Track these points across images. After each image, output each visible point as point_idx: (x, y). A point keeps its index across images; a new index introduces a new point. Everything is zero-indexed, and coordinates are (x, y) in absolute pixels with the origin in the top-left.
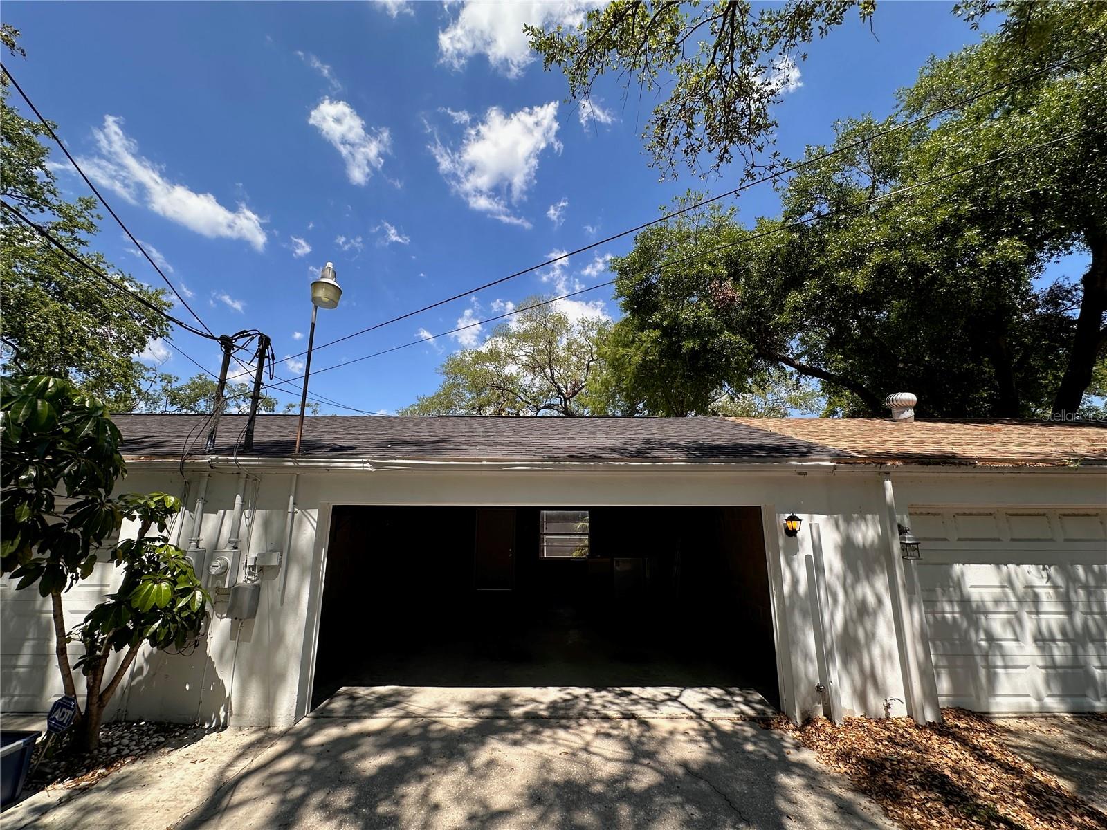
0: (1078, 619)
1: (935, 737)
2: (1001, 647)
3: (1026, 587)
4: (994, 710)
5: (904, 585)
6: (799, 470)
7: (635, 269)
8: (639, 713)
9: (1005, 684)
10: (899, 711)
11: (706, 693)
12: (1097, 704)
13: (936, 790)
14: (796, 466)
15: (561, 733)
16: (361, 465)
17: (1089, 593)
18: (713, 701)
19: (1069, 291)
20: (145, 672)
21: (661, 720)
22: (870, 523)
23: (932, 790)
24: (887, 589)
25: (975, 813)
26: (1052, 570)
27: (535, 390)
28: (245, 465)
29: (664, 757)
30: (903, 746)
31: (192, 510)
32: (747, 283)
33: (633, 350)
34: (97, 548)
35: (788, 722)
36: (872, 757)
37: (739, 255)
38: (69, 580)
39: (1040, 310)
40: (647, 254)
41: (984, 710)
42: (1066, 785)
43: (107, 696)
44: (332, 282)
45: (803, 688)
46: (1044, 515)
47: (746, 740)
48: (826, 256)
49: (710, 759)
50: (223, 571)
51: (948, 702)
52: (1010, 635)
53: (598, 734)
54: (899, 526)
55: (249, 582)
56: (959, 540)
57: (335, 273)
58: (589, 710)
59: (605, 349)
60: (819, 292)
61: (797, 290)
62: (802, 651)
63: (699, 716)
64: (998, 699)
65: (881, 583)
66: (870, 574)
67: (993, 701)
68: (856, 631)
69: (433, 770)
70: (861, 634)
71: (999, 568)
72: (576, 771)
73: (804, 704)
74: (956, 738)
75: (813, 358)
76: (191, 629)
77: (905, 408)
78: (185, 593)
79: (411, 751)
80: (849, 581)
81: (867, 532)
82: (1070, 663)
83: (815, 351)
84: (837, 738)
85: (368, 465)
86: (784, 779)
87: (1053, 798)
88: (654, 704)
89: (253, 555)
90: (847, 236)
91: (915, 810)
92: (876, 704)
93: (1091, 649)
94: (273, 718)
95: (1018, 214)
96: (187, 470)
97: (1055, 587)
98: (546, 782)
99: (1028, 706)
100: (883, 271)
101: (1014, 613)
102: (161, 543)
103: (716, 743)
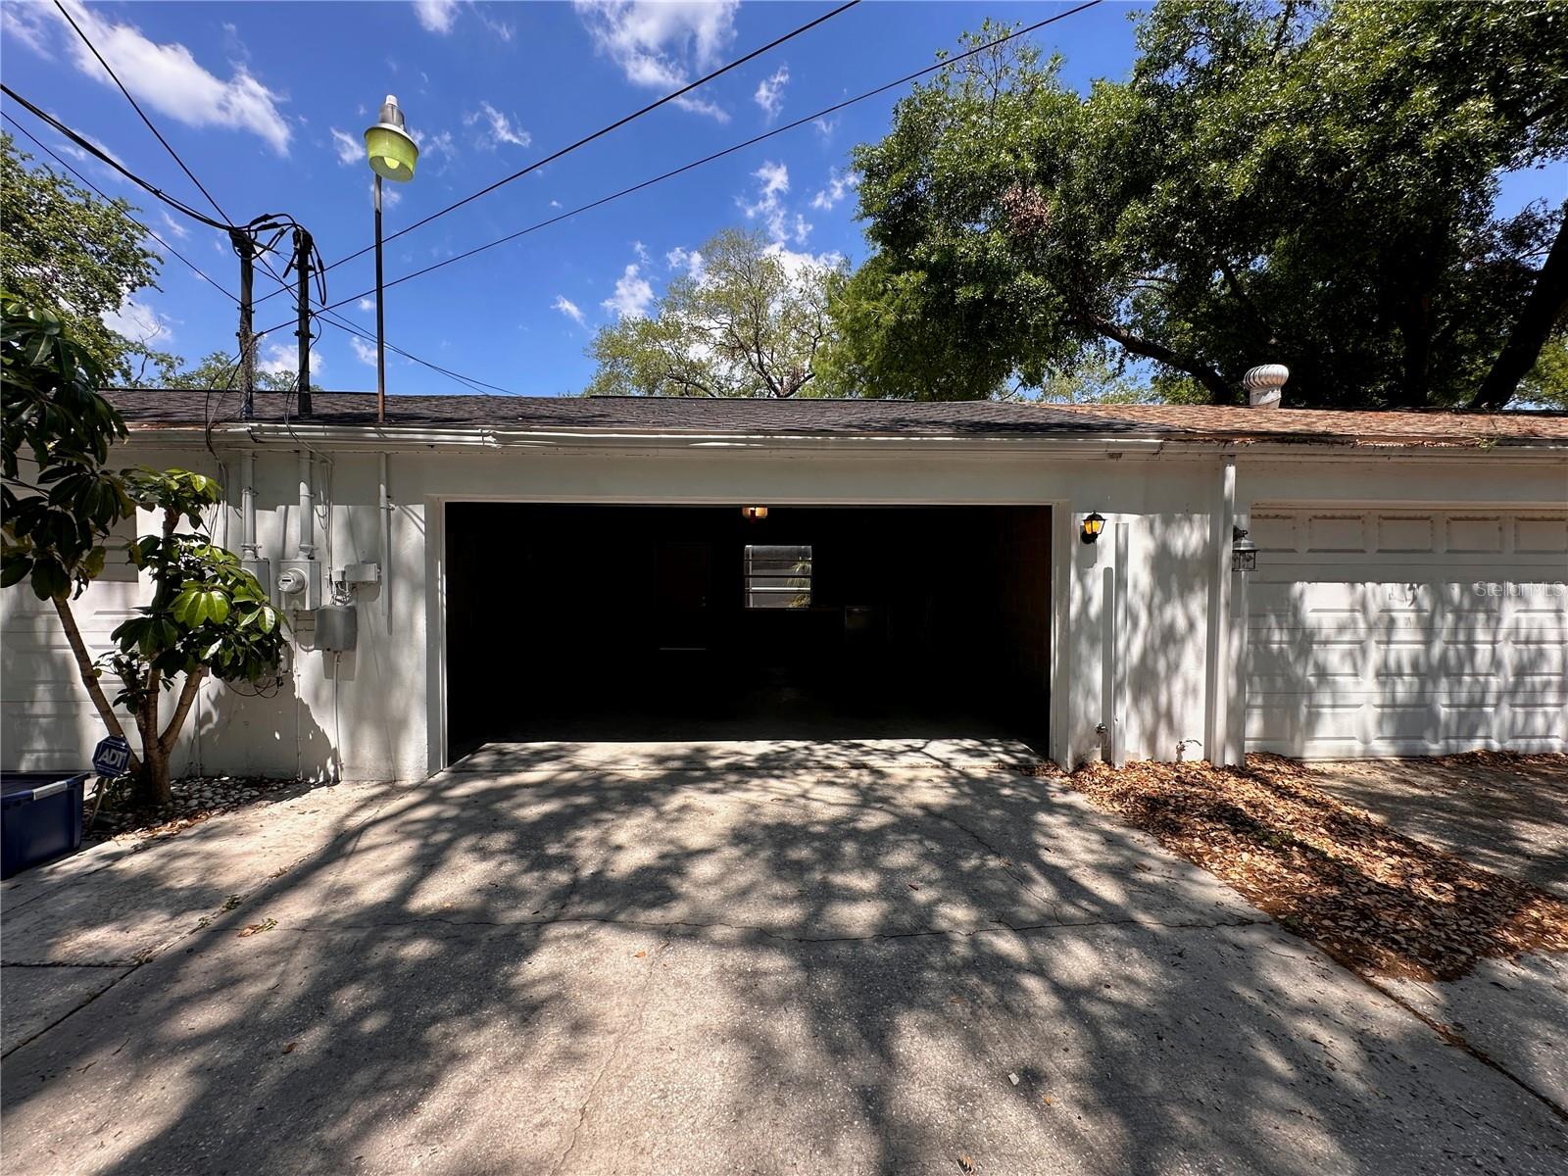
0: (1437, 649)
1: (1233, 778)
2: (1334, 683)
3: (1382, 611)
4: (1308, 754)
5: (1227, 604)
6: (1111, 450)
7: (891, 167)
8: (871, 763)
9: (1327, 726)
10: (1194, 755)
11: (957, 744)
12: (1434, 747)
13: (1224, 822)
14: (1108, 444)
15: (773, 782)
16: (480, 438)
17: (1459, 618)
18: (966, 751)
19: (1540, 224)
20: (215, 718)
21: (898, 770)
22: (1196, 525)
23: (1221, 822)
24: (1204, 610)
25: (1266, 838)
26: (1420, 591)
27: (736, 385)
28: (304, 438)
29: (900, 800)
30: (1193, 785)
31: (238, 505)
32: (1065, 194)
33: (882, 304)
34: (104, 538)
35: (1056, 770)
36: (1155, 795)
37: (1059, 139)
38: (75, 584)
39: (1491, 254)
40: (914, 140)
41: (1298, 755)
42: (1376, 818)
43: (170, 739)
44: (400, 131)
45: (1080, 728)
46: (1428, 518)
47: (1004, 785)
48: (1193, 138)
49: (957, 802)
50: (299, 587)
51: (1256, 746)
52: (1348, 669)
53: (819, 783)
54: (1235, 529)
55: (338, 604)
56: (1310, 551)
57: (402, 116)
58: (808, 761)
59: (841, 305)
60: (1173, 201)
61: (1140, 200)
62: (1084, 686)
63: (947, 765)
64: (1316, 743)
65: (1198, 603)
66: (1186, 590)
67: (1309, 744)
68: (1156, 661)
69: (610, 816)
70: (1162, 665)
71: (1353, 587)
72: (792, 815)
73: (1079, 747)
74: (1256, 778)
75: (1149, 332)
76: (267, 660)
77: (1270, 387)
78: (248, 607)
79: (582, 800)
80: (1156, 601)
81: (1190, 538)
82: (1413, 702)
83: (1151, 322)
84: (1114, 780)
85: (490, 438)
86: (1043, 817)
87: (1359, 827)
88: (892, 755)
89: (338, 568)
90: (1232, 103)
91: (1197, 839)
92: (1167, 748)
93: (1444, 683)
94: (399, 770)
95: (1504, 59)
96: (219, 444)
97: (1419, 610)
98: (753, 824)
99: (1350, 750)
100: (1278, 162)
101: (1360, 642)
102: (200, 543)
103: (966, 789)
